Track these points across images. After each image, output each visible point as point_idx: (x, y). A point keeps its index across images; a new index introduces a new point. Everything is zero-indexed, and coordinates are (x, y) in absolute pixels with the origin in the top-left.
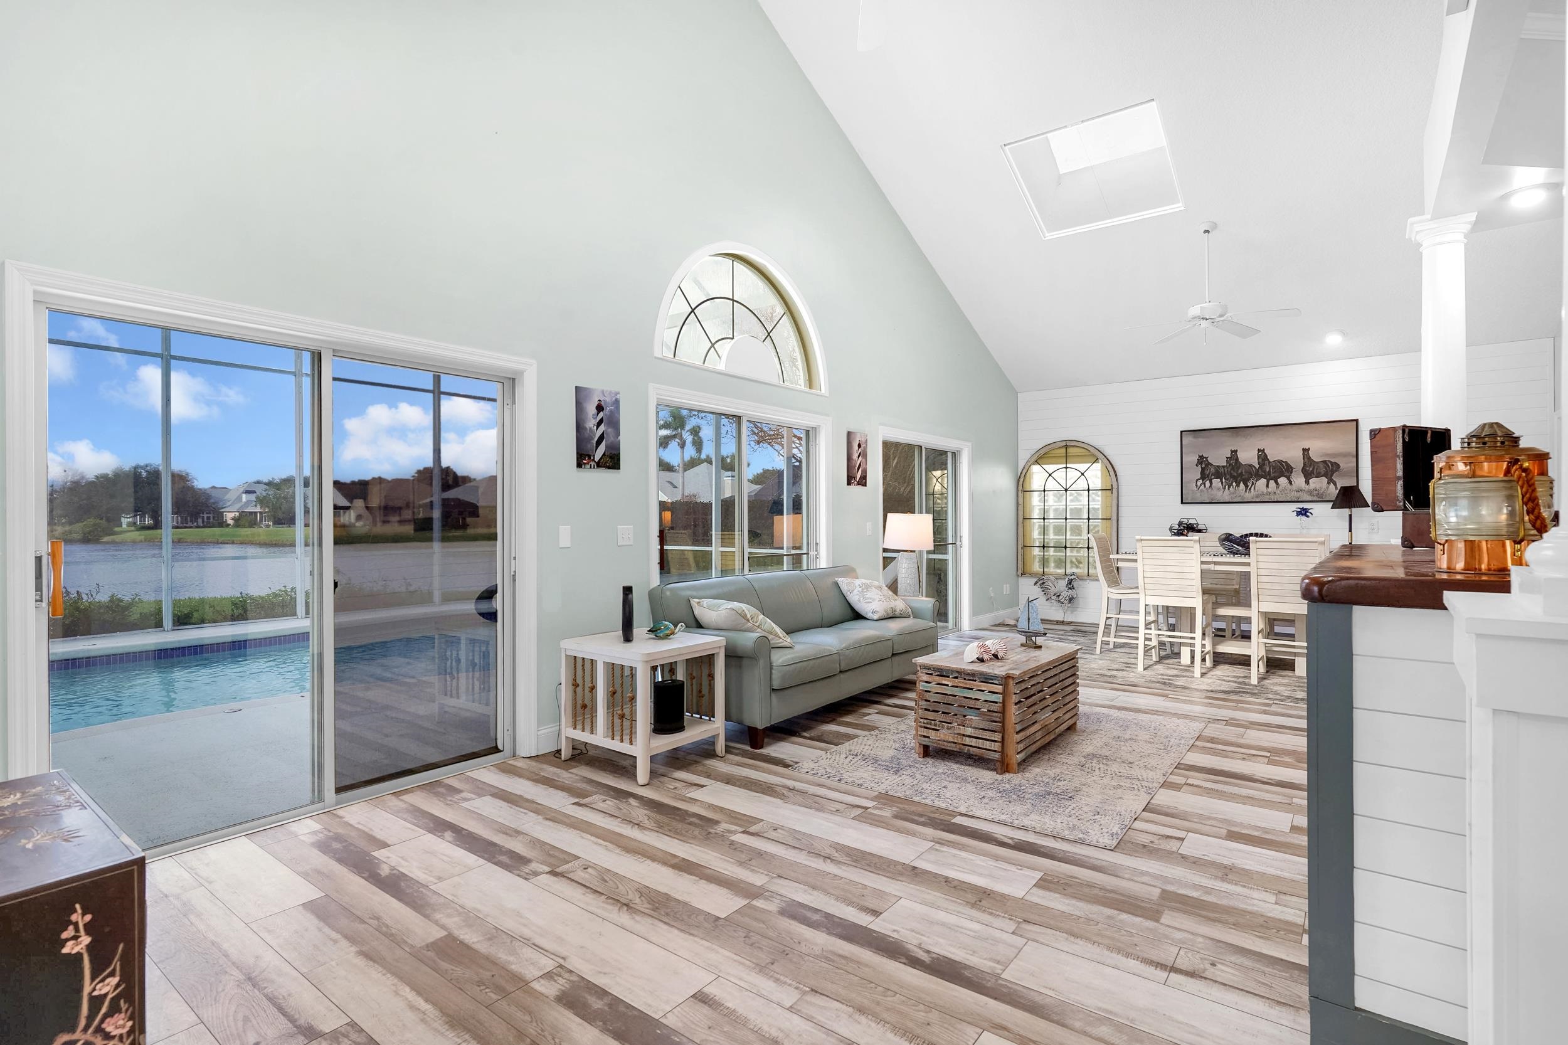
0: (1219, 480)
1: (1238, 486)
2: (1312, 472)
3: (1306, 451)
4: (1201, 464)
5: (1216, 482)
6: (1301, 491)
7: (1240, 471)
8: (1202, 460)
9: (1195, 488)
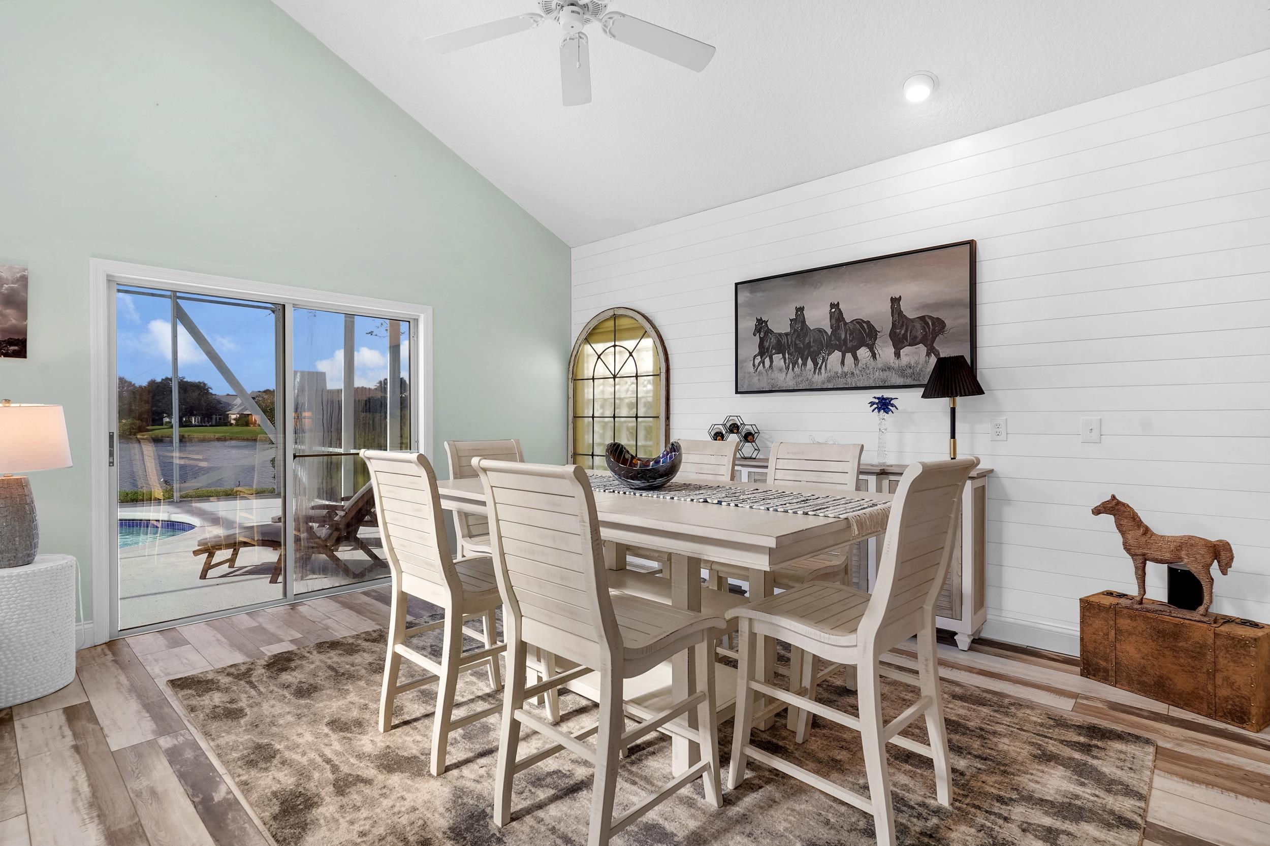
0: (781, 355)
1: (805, 364)
2: (905, 337)
3: (895, 301)
4: (759, 332)
5: (778, 359)
6: (889, 369)
7: (807, 341)
8: (761, 326)
9: (752, 370)
